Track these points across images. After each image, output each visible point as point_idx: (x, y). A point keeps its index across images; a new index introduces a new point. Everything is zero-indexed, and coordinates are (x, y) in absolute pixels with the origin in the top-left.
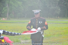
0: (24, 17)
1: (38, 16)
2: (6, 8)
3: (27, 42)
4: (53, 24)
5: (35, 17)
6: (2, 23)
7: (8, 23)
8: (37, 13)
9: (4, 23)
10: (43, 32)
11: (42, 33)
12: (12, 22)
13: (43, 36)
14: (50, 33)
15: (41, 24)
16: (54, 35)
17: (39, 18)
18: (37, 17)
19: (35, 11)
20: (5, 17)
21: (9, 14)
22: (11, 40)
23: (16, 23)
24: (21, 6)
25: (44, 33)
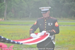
1: (46, 15)
2: (4, 4)
5: (43, 17)
8: (46, 11)
10: (54, 37)
12: (11, 23)
13: (54, 43)
15: (51, 26)
17: (48, 18)
18: (46, 17)
19: (43, 9)
21: (7, 12)
24: (24, 2)
25: (56, 39)
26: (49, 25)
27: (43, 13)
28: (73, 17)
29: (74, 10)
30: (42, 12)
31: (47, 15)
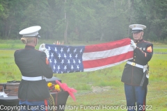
0: (99, 39)
2: (64, 21)
3: (104, 90)
4: (158, 55)
10: (148, 68)
11: (144, 71)
13: (148, 77)
16: (160, 76)
18: (137, 39)
22: (73, 86)
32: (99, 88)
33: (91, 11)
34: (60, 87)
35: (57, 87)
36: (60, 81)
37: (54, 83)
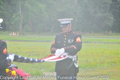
4: (100, 44)
6: (11, 41)
7: (21, 41)
8: (67, 24)
9: (14, 41)
14: (94, 60)
16: (102, 63)
18: (66, 31)
19: (62, 21)
20: (16, 30)
21: (23, 25)
22: (28, 72)
23: (35, 41)
26: (69, 42)
27: (63, 27)
28: (107, 32)
29: (108, 23)
30: (61, 26)
31: (68, 30)
32: (51, 73)
33: (42, 6)
34: (16, 73)
35: (14, 72)
36: (17, 68)
37: (11, 69)
